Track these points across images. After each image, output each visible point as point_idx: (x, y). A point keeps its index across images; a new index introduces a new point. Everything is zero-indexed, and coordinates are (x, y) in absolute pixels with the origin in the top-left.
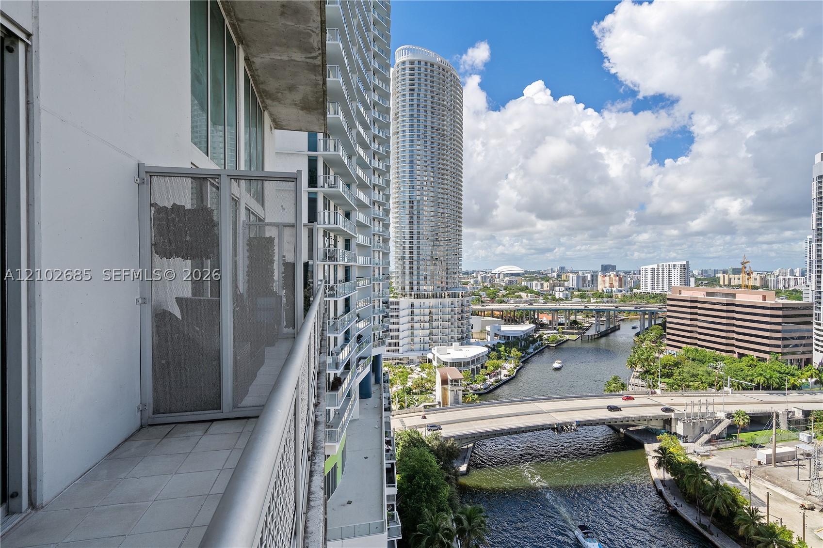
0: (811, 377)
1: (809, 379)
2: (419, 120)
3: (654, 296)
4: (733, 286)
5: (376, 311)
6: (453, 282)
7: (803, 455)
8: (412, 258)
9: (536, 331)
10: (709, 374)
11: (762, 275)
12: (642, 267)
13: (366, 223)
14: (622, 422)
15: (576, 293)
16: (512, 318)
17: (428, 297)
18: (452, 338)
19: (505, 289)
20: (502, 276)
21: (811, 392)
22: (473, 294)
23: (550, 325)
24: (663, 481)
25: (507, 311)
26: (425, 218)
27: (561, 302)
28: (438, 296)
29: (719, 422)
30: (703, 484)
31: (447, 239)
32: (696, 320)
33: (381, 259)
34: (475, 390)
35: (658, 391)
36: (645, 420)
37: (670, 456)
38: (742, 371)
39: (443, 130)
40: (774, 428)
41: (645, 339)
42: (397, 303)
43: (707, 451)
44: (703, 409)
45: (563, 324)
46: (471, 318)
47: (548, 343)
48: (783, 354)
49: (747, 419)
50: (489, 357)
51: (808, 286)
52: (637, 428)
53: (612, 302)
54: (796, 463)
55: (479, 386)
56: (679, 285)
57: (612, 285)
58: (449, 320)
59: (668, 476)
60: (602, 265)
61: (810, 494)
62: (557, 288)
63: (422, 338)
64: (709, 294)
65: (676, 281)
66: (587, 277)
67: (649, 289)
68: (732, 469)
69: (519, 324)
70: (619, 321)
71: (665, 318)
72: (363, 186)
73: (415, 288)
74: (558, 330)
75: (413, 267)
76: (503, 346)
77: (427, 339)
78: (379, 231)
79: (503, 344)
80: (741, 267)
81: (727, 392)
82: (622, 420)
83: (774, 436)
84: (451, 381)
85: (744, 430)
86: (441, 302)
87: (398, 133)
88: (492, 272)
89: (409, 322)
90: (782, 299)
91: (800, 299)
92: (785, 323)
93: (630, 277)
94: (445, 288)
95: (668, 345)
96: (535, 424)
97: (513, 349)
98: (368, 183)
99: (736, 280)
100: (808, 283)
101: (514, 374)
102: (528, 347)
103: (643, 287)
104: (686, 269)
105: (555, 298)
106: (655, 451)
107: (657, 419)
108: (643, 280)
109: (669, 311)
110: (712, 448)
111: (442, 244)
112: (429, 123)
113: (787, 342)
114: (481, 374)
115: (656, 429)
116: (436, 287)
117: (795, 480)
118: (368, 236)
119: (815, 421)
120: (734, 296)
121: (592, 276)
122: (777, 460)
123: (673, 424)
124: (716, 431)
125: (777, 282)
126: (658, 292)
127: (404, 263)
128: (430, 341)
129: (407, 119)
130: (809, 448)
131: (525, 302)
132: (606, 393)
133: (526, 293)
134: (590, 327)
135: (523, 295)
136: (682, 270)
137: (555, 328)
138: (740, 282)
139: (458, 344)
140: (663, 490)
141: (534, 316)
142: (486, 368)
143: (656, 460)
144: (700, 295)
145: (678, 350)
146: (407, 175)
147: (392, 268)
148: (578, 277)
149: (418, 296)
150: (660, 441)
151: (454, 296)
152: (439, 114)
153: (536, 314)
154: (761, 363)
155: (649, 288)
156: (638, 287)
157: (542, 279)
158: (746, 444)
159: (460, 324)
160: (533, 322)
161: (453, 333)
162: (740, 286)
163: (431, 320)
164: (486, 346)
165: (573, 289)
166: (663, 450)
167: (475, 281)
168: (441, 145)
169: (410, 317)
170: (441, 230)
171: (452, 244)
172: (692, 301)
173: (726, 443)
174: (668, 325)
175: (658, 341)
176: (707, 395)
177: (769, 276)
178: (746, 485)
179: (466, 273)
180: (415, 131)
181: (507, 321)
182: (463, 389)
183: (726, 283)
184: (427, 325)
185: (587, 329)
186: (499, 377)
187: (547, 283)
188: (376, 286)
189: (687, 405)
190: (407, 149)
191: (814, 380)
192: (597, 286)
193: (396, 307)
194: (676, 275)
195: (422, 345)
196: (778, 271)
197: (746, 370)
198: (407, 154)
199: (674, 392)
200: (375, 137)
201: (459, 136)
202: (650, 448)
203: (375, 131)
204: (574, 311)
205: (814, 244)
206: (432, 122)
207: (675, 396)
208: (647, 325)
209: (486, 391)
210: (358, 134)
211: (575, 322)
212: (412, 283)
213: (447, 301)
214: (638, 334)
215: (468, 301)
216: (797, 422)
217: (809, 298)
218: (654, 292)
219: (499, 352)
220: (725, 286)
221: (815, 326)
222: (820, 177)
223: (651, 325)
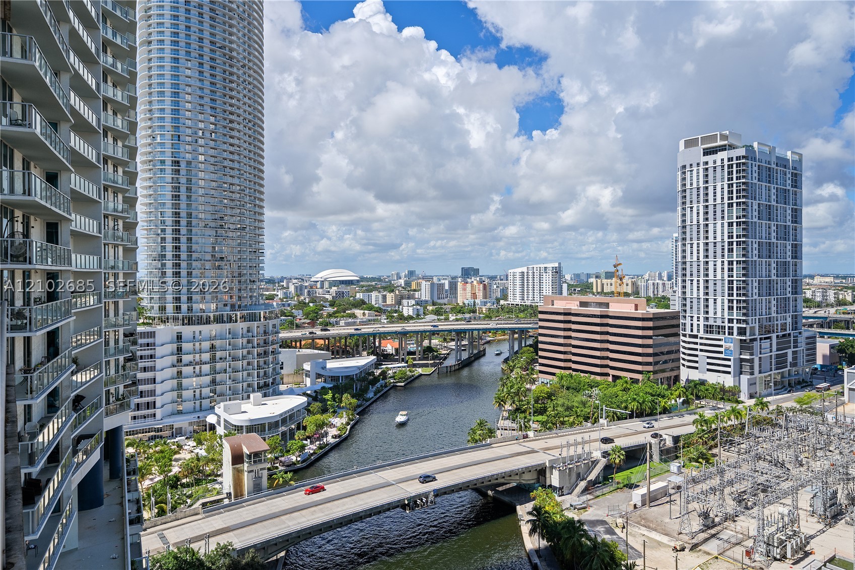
0: (679, 397)
1: (678, 399)
2: (188, 28)
3: (523, 309)
4: (606, 293)
5: (112, 351)
6: (251, 297)
7: (674, 488)
8: (178, 257)
9: (377, 365)
10: (584, 404)
11: (633, 280)
12: (510, 271)
13: (90, 195)
14: (490, 481)
15: (430, 308)
16: (342, 349)
17: (208, 322)
18: (249, 386)
19: (332, 304)
20: (326, 285)
21: (679, 414)
22: (283, 314)
23: (397, 355)
24: (538, 551)
25: (335, 338)
26: (201, 192)
27: (411, 321)
28: (225, 319)
29: (595, 463)
30: (581, 544)
31: (239, 226)
32: (570, 337)
33: (121, 258)
34: (288, 466)
35: (531, 434)
36: (517, 474)
37: (545, 517)
38: (616, 397)
39: (231, 50)
40: (648, 462)
41: (515, 366)
42: (152, 335)
43: (584, 503)
44: (579, 450)
45: (413, 353)
46: (280, 353)
47: (394, 382)
48: (655, 372)
49: (623, 455)
50: (309, 411)
51: (675, 292)
52: (508, 486)
53: (475, 318)
54: (668, 499)
55: (294, 458)
56: (550, 294)
57: (474, 296)
58: (244, 358)
59: (544, 543)
60: (462, 268)
61: (681, 533)
62: (405, 302)
63: (198, 391)
64: (583, 304)
65: (547, 290)
66: (443, 285)
67: (518, 300)
68: (609, 520)
69: (353, 356)
70: (483, 344)
71: (536, 338)
72: (83, 128)
73: (184, 307)
74: (407, 362)
75: (180, 272)
76: (330, 392)
77: (206, 391)
78: (115, 210)
79: (330, 389)
80: (613, 269)
81: (602, 425)
82: (490, 479)
83: (648, 471)
84: (249, 456)
85: (620, 469)
86: (229, 329)
87: (150, 43)
88: (312, 280)
89: (174, 366)
90: (652, 308)
91: (668, 307)
92: (656, 336)
93: (496, 284)
94: (237, 307)
95: (541, 372)
96: (378, 503)
97: (345, 395)
98: (94, 124)
99: (610, 285)
100: (675, 289)
101: (347, 433)
102: (366, 390)
103: (512, 298)
104: (558, 272)
105: (403, 315)
106: (530, 513)
107: (530, 471)
108: (512, 288)
109: (541, 327)
110: (589, 497)
111: (230, 234)
112: (206, 35)
113: (657, 358)
114: (297, 438)
115: (529, 484)
116: (221, 305)
117: (667, 520)
118: (94, 218)
119: (684, 447)
120: (607, 305)
121: (450, 283)
122: (651, 499)
123: (548, 475)
124: (592, 476)
125: (647, 287)
126: (528, 303)
127: (164, 265)
128: (212, 394)
129: (167, 21)
130: (678, 480)
131: (363, 323)
132: (470, 445)
133: (362, 309)
134: (448, 354)
135: (358, 312)
136: (554, 274)
137: (403, 360)
138: (613, 289)
139: (259, 394)
140: (539, 564)
141: (374, 343)
142: (305, 428)
143: (529, 526)
144: (574, 306)
145: (551, 377)
146: (168, 116)
147: (142, 274)
148: (432, 285)
149: (189, 321)
150: (534, 499)
151: (253, 318)
152: (224, 23)
153: (377, 340)
154: (634, 385)
155: (518, 298)
156: (505, 297)
157: (385, 288)
158: (621, 485)
159: (262, 363)
160: (373, 353)
161: (250, 379)
162: (612, 293)
163: (213, 359)
164: (305, 394)
165: (426, 302)
166: (537, 511)
167: (285, 293)
168: (227, 73)
169: (175, 357)
170: (229, 212)
171: (248, 235)
172: (565, 314)
173: (603, 489)
174: (540, 346)
175: (530, 367)
176: (582, 431)
177: (639, 281)
178: (623, 536)
179: (271, 281)
180: (182, 44)
181: (335, 353)
182: (269, 466)
183: (599, 290)
184: (206, 368)
185: (445, 358)
186: (325, 440)
187: (392, 294)
188: (112, 307)
189: (562, 447)
190: (167, 72)
191: (682, 399)
192: (456, 298)
193: (150, 340)
194: (548, 279)
195: (198, 402)
196: (647, 274)
197: (620, 395)
198: (168, 81)
199: (548, 432)
200: (106, 45)
201: (258, 63)
202: (523, 511)
203: (106, 34)
204: (427, 333)
205: (680, 244)
206: (212, 34)
207: (549, 438)
208: (516, 348)
209: (304, 464)
210: (73, 33)
211: (429, 349)
212: (178, 300)
213: (241, 326)
214: (506, 361)
215: (274, 326)
216: (668, 451)
217: (676, 307)
218: (524, 304)
219: (324, 401)
220: (598, 293)
221: (682, 338)
222: (684, 167)
223: (520, 347)
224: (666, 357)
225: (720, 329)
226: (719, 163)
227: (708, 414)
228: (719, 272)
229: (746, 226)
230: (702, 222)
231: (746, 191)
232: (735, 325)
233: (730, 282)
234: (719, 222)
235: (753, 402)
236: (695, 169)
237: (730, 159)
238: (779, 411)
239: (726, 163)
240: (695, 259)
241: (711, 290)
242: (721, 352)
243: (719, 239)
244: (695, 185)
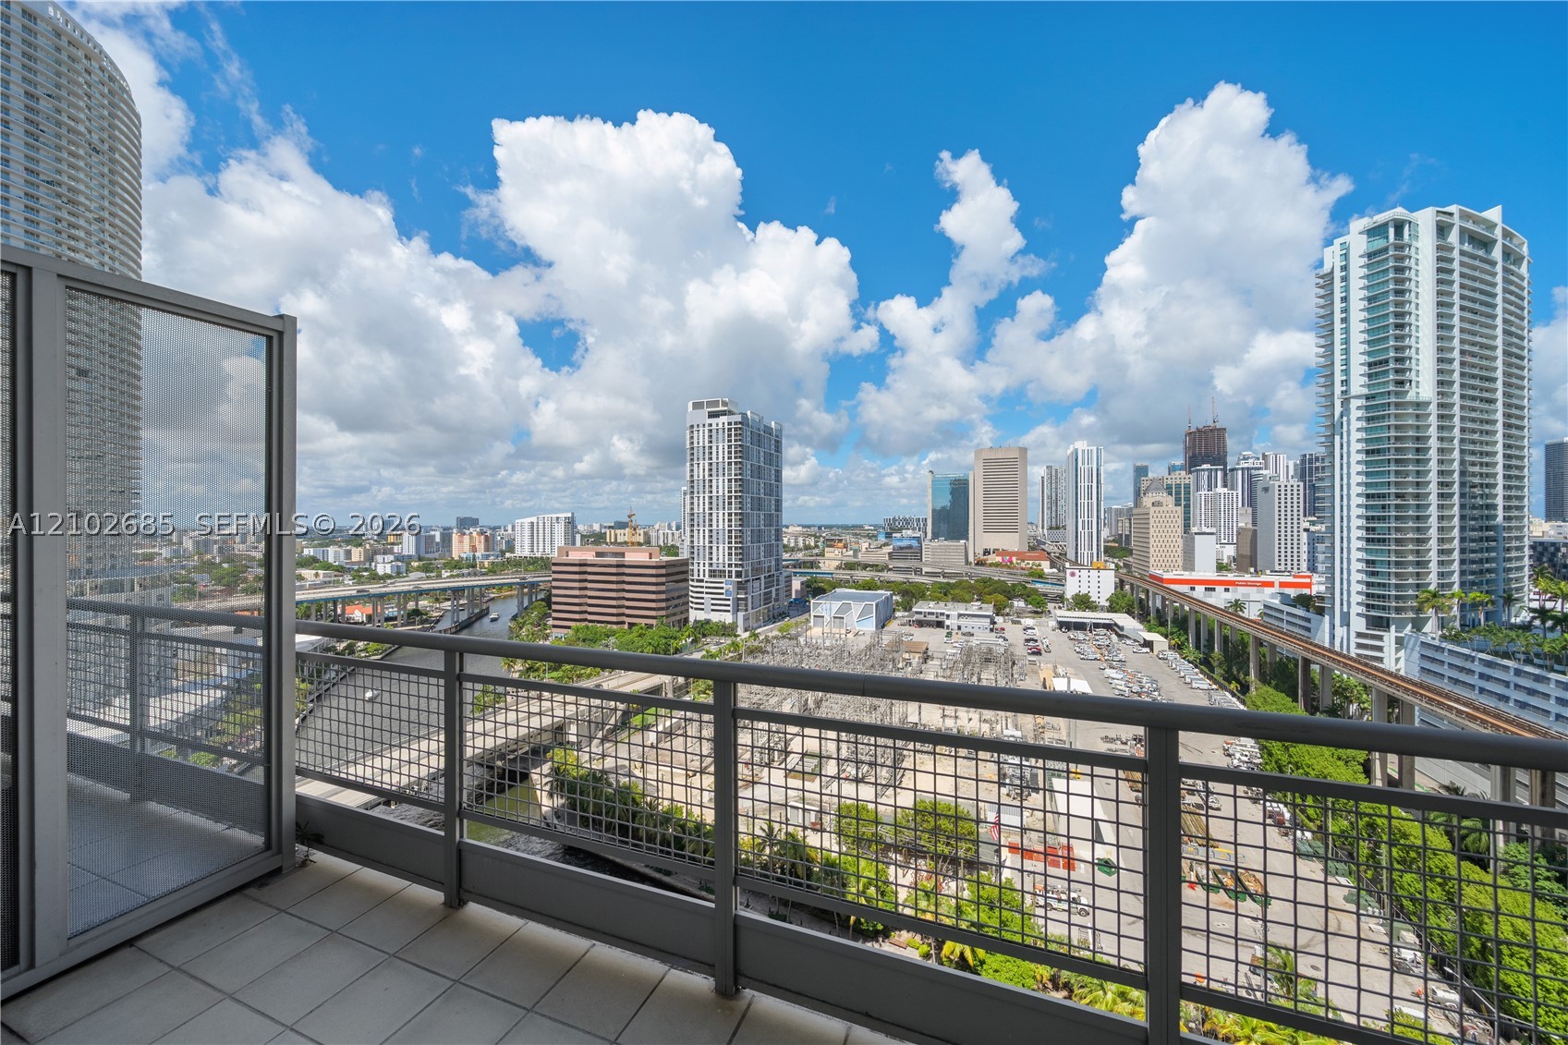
0: (689, 637)
1: (687, 639)
3: (533, 561)
4: (619, 543)
6: (112, 557)
11: (645, 530)
12: (517, 521)
14: (498, 750)
15: (415, 564)
22: (174, 579)
23: (369, 622)
27: (388, 581)
29: (614, 710)
32: (586, 588)
36: (532, 737)
37: (564, 775)
38: (632, 643)
41: (524, 622)
43: (603, 752)
45: (394, 619)
48: (667, 616)
51: (683, 541)
52: (519, 752)
53: (475, 573)
56: (563, 545)
57: (474, 549)
60: (458, 518)
62: (379, 558)
64: (599, 554)
65: (560, 540)
66: (434, 536)
67: (526, 552)
70: (486, 602)
71: (549, 591)
80: (627, 520)
82: (499, 748)
90: (663, 556)
91: (677, 555)
92: (668, 582)
93: (500, 535)
95: (554, 626)
99: (623, 536)
100: (683, 537)
103: (519, 550)
104: (571, 523)
105: (377, 574)
107: (545, 731)
108: (519, 539)
109: (554, 580)
110: (609, 744)
113: (669, 604)
115: (545, 745)
120: (623, 555)
121: (442, 535)
123: (565, 732)
124: (611, 724)
125: (658, 536)
126: (539, 555)
131: (314, 587)
133: (313, 569)
135: (308, 573)
136: (567, 524)
138: (626, 538)
141: (335, 610)
144: (589, 556)
145: (566, 631)
148: (419, 536)
150: (551, 759)
152: (58, 148)
153: (339, 606)
154: (649, 631)
155: (526, 550)
156: (512, 551)
157: (348, 542)
158: (638, 728)
162: (626, 543)
164: (219, 687)
165: (410, 557)
166: (555, 771)
167: (176, 551)
168: (65, 223)
171: (107, 467)
172: (580, 565)
173: (621, 734)
174: (554, 599)
175: (542, 623)
177: (651, 530)
178: (641, 775)
183: (613, 540)
185: (438, 621)
187: (359, 548)
191: (691, 639)
192: (450, 551)
194: (560, 530)
196: (658, 525)
197: (636, 641)
202: (539, 774)
204: (413, 594)
205: (688, 497)
206: (30, 158)
208: (526, 604)
211: (416, 612)
214: (514, 618)
217: (684, 555)
218: (533, 556)
220: (612, 543)
221: (691, 583)
222: (692, 426)
223: (531, 602)
224: (676, 602)
225: (722, 573)
226: (720, 426)
227: (713, 649)
228: (721, 521)
229: (742, 484)
230: (707, 478)
231: (743, 452)
232: (734, 569)
233: (730, 531)
234: (721, 479)
235: (747, 634)
236: (701, 429)
237: (730, 424)
238: (767, 640)
239: (726, 426)
240: (701, 511)
241: (714, 539)
242: (722, 594)
243: (721, 493)
244: (701, 444)
